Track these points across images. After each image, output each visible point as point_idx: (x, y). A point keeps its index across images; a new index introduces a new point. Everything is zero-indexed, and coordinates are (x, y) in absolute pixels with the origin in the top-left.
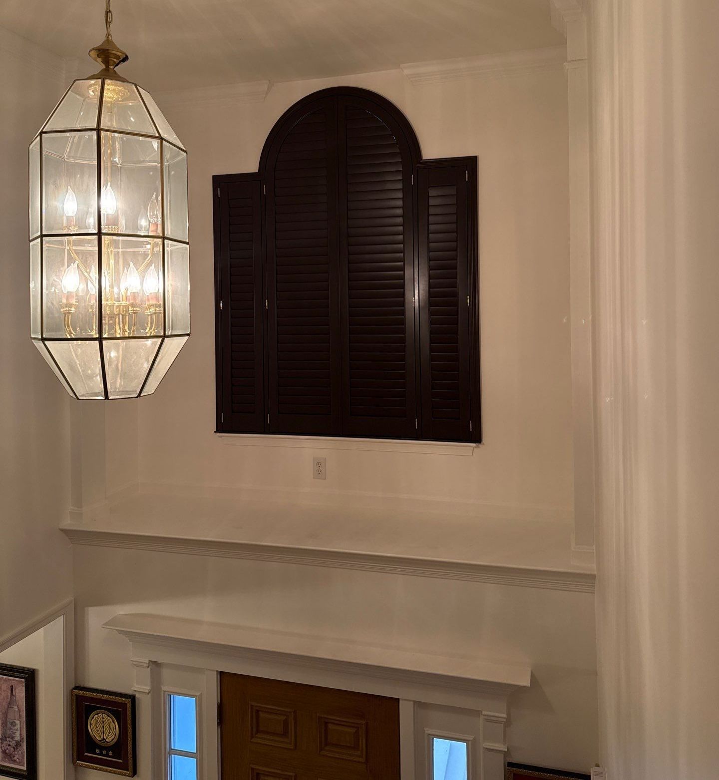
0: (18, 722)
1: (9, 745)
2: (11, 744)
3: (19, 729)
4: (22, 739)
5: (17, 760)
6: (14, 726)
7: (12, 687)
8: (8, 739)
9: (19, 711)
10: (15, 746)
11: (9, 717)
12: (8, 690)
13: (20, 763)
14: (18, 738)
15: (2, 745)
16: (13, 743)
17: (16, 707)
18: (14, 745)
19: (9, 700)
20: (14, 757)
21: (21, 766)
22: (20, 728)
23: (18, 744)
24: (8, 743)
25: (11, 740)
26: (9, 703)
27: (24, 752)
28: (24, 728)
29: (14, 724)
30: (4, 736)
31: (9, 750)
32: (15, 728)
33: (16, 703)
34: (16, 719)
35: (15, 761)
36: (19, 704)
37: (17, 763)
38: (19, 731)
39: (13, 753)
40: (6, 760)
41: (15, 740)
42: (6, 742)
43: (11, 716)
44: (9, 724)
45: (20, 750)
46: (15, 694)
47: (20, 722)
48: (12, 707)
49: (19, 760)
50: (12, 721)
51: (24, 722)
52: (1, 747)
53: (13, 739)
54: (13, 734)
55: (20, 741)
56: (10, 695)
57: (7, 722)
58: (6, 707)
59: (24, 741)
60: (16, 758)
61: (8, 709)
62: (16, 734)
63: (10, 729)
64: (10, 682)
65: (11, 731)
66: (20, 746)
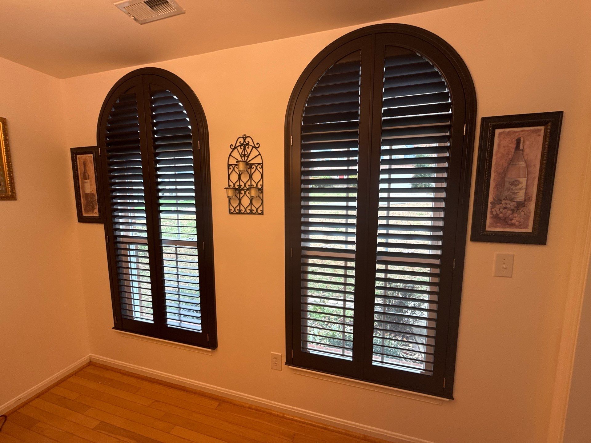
0: (523, 181)
1: (505, 208)
2: (508, 206)
3: (524, 187)
4: (528, 198)
5: (517, 223)
6: (516, 185)
7: (518, 140)
8: (503, 202)
9: (528, 166)
10: (515, 207)
11: (509, 175)
12: (510, 145)
13: (520, 226)
14: (521, 196)
15: (493, 210)
16: (512, 205)
18: (512, 208)
19: (510, 157)
20: (511, 220)
21: (522, 228)
22: (527, 186)
23: (521, 205)
24: (504, 206)
25: (509, 202)
26: (511, 160)
27: (530, 213)
28: (533, 185)
29: (516, 183)
30: (497, 199)
31: (503, 214)
32: (518, 187)
33: (524, 159)
34: (521, 177)
35: (512, 225)
36: (528, 158)
37: (516, 226)
38: (525, 190)
39: (511, 216)
40: (498, 226)
41: (515, 201)
42: (501, 205)
43: (512, 175)
44: (507, 185)
45: (523, 211)
46: (523, 147)
47: (527, 179)
48: (516, 164)
49: (520, 222)
50: (513, 180)
51: (535, 178)
52: (492, 212)
53: (512, 200)
54: (513, 194)
55: (525, 201)
56: (513, 151)
57: (504, 183)
58: (506, 165)
59: (531, 200)
60: (515, 221)
61: (508, 167)
62: (518, 194)
63: (509, 189)
64: (517, 134)
65: (509, 192)
66: (524, 206)
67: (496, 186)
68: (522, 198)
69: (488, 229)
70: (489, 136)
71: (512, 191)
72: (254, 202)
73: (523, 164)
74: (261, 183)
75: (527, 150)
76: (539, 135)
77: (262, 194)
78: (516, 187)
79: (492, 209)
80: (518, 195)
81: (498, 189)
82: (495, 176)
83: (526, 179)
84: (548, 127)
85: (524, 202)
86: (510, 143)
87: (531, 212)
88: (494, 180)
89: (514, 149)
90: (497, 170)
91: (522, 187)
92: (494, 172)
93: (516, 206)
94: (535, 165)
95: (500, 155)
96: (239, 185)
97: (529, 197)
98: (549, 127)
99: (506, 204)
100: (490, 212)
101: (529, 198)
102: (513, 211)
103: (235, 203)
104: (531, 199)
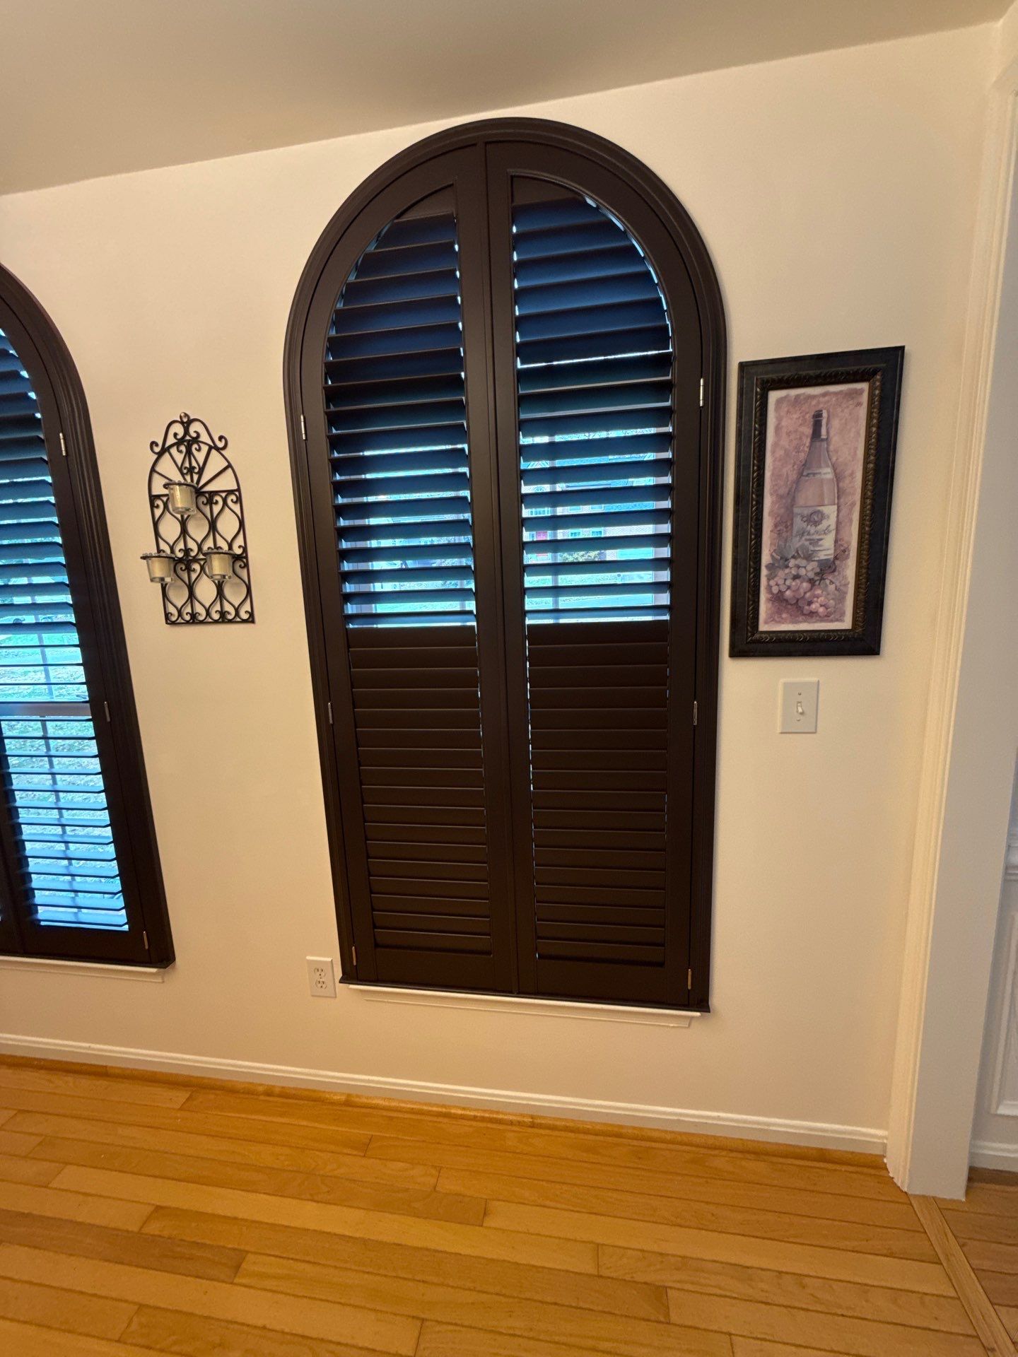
0: (830, 511)
1: (796, 577)
2: (802, 572)
3: (833, 526)
4: (841, 554)
5: (821, 610)
6: (816, 523)
7: (817, 418)
8: (792, 563)
9: (838, 477)
10: (817, 574)
11: (801, 500)
12: (801, 429)
13: (827, 616)
14: (826, 548)
15: (772, 583)
16: (810, 569)
17: (829, 470)
18: (811, 575)
19: (802, 456)
20: (810, 603)
21: (832, 621)
22: (838, 523)
23: (828, 568)
24: (794, 572)
25: (803, 562)
26: (804, 465)
27: (846, 585)
28: (851, 521)
29: (816, 519)
30: (779, 558)
31: (794, 591)
32: (820, 527)
33: (830, 460)
34: (826, 502)
35: (812, 614)
36: (837, 460)
37: (820, 617)
38: (834, 533)
39: (808, 595)
40: (782, 618)
41: (816, 559)
42: (787, 571)
43: (807, 497)
44: (798, 523)
45: (832, 582)
46: (828, 432)
47: (838, 507)
48: (814, 474)
49: (827, 609)
50: (811, 510)
51: (853, 504)
52: (769, 588)
53: (809, 558)
54: (810, 544)
55: (836, 558)
56: (807, 441)
57: (792, 520)
58: (793, 476)
59: (847, 557)
60: (818, 605)
61: (798, 481)
62: (820, 543)
63: (802, 533)
64: (814, 402)
65: (803, 539)
66: (834, 571)
67: (776, 526)
68: (828, 552)
69: (763, 627)
70: (756, 409)
71: (808, 537)
72: (227, 591)
73: (829, 473)
74: (239, 541)
75: (836, 440)
76: (859, 404)
77: (245, 570)
78: (816, 526)
79: (769, 580)
80: (821, 546)
81: (779, 534)
82: (773, 502)
83: (836, 507)
84: (875, 383)
85: (834, 562)
86: (801, 425)
87: (849, 583)
88: (771, 513)
89: (809, 440)
90: (776, 488)
91: (829, 526)
92: (771, 494)
93: (818, 570)
94: (852, 474)
95: (782, 452)
96: (183, 548)
97: (842, 548)
98: (878, 384)
99: (798, 567)
100: (766, 588)
101: (844, 551)
102: (812, 581)
103: (179, 597)
104: (846, 553)
